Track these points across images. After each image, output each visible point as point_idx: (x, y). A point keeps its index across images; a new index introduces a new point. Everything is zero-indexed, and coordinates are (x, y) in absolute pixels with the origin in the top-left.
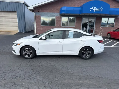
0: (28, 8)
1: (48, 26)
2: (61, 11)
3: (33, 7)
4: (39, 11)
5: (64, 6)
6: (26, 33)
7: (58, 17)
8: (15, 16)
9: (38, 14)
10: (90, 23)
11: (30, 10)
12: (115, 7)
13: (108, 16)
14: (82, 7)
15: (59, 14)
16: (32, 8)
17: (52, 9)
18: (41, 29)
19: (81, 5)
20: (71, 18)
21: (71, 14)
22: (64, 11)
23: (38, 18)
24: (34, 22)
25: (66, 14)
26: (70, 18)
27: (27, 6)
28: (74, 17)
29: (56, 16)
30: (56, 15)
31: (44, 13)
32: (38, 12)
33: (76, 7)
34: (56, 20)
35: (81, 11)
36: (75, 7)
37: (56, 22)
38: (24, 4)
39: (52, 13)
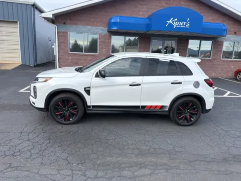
0: (43, 15)
1: (84, 53)
2: (110, 25)
3: (53, 15)
4: (64, 23)
5: (116, 15)
6: (37, 66)
7: (104, 36)
8: (15, 30)
9: (64, 29)
10: (167, 50)
11: (46, 19)
12: (213, 19)
13: (201, 38)
14: (150, 18)
15: (106, 29)
16: (51, 16)
17: (92, 20)
18: (68, 59)
19: (150, 13)
20: (132, 38)
21: (129, 31)
22: (115, 24)
23: (63, 37)
24: (54, 44)
25: (119, 31)
26: (129, 39)
27: (41, 11)
28: (137, 38)
29: (100, 34)
30: (100, 31)
31: (75, 26)
32: (64, 25)
33: (140, 17)
34: (100, 42)
35: (148, 26)
36: (138, 17)
37: (100, 45)
38: (34, 6)
39: (92, 27)
